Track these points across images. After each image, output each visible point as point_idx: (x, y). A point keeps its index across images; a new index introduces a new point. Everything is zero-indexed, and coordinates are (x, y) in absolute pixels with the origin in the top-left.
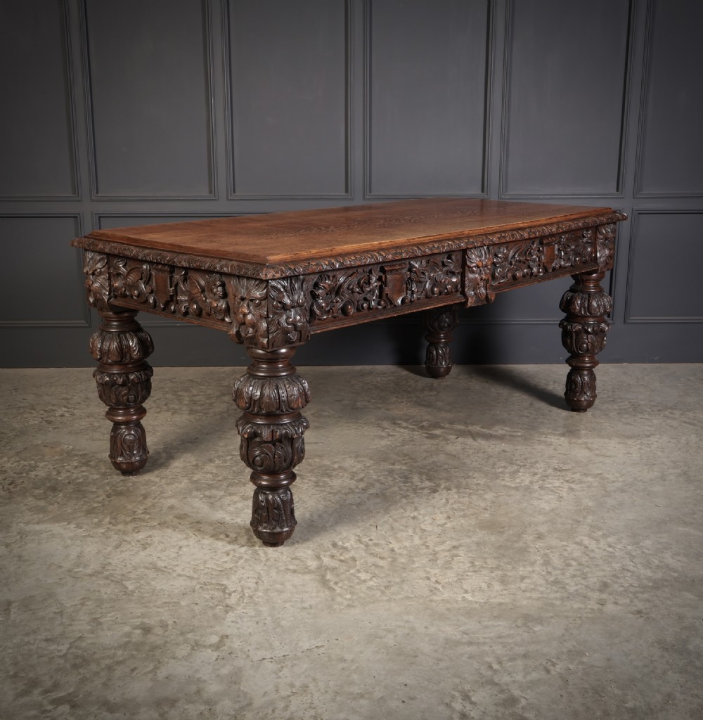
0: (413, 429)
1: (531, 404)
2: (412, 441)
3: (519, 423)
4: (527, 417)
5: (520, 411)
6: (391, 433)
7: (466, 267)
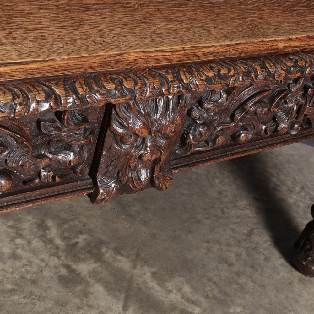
0: (57, 248)
1: (250, 233)
2: (34, 282)
3: (209, 280)
4: (231, 265)
5: (228, 245)
6: (19, 252)
7: (109, 132)
